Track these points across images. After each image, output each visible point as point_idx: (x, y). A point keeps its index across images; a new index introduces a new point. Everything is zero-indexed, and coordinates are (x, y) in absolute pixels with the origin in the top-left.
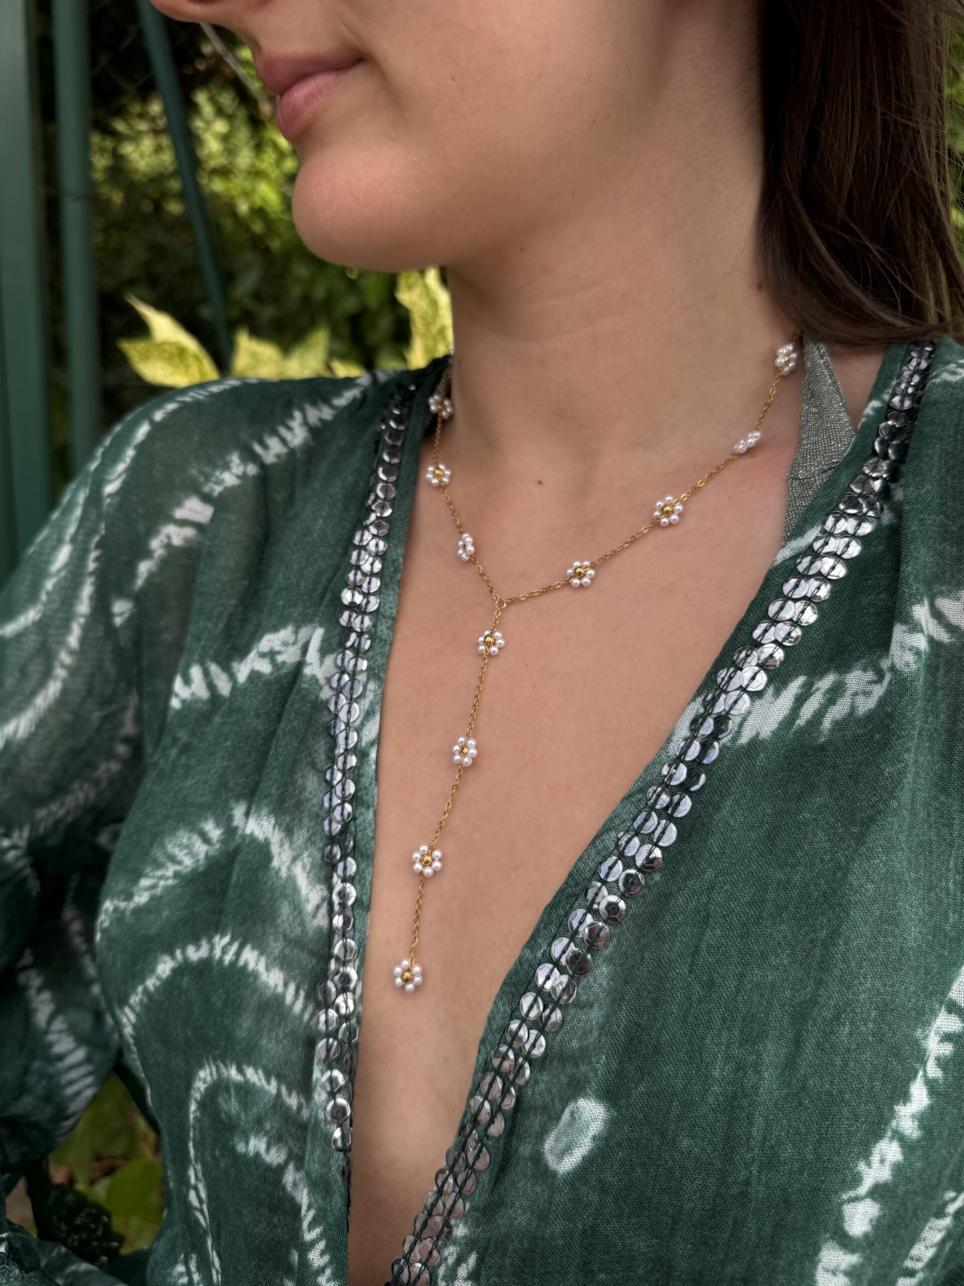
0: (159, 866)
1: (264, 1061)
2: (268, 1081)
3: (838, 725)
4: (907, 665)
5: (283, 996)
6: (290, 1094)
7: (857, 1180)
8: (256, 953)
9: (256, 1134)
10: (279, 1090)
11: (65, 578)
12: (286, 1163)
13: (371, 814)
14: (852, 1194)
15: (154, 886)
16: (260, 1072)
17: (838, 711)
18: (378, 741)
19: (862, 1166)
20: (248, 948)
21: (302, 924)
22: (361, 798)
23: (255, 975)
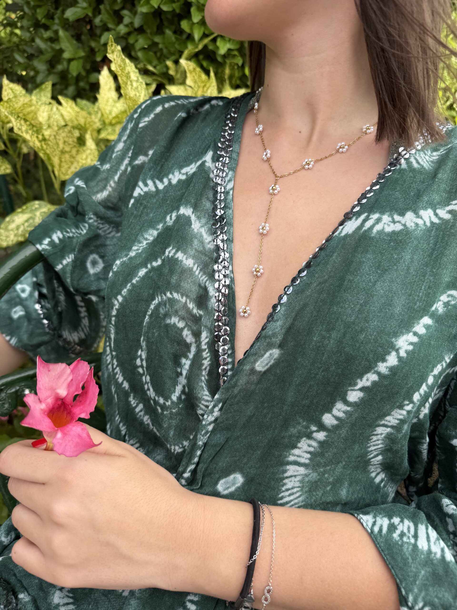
0: (140, 242)
1: (181, 291)
2: (182, 298)
3: (378, 232)
4: (411, 226)
5: (192, 268)
6: (190, 303)
7: (355, 384)
8: (183, 254)
9: (175, 316)
10: (186, 301)
11: (119, 155)
12: (184, 328)
13: (231, 211)
14: (352, 388)
15: (138, 250)
16: (179, 295)
17: (378, 227)
18: (233, 189)
19: (359, 381)
20: (180, 252)
21: (204, 247)
22: (227, 206)
23: (181, 261)
